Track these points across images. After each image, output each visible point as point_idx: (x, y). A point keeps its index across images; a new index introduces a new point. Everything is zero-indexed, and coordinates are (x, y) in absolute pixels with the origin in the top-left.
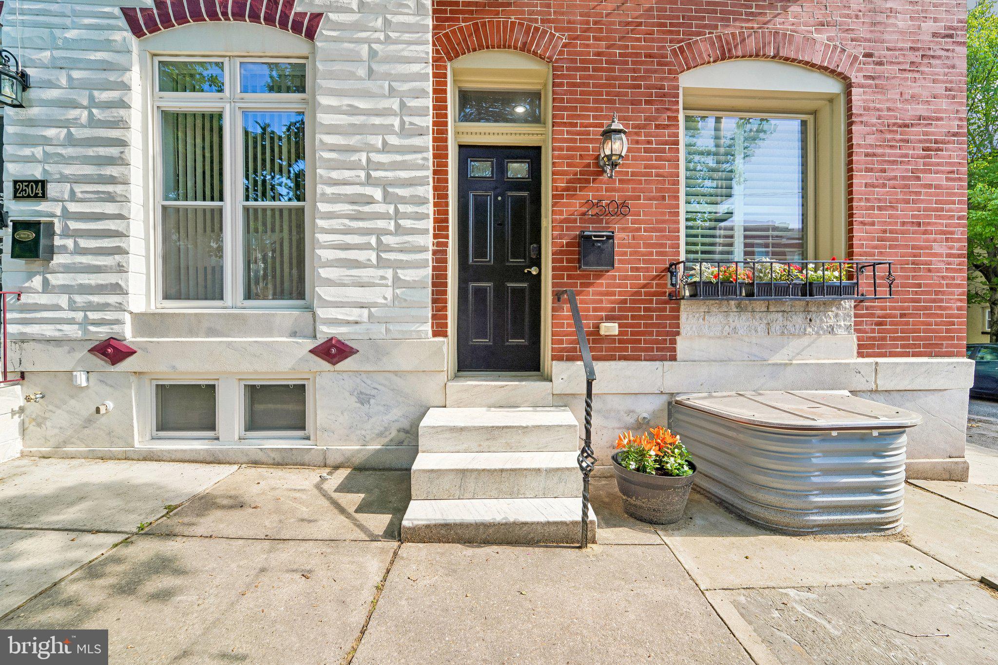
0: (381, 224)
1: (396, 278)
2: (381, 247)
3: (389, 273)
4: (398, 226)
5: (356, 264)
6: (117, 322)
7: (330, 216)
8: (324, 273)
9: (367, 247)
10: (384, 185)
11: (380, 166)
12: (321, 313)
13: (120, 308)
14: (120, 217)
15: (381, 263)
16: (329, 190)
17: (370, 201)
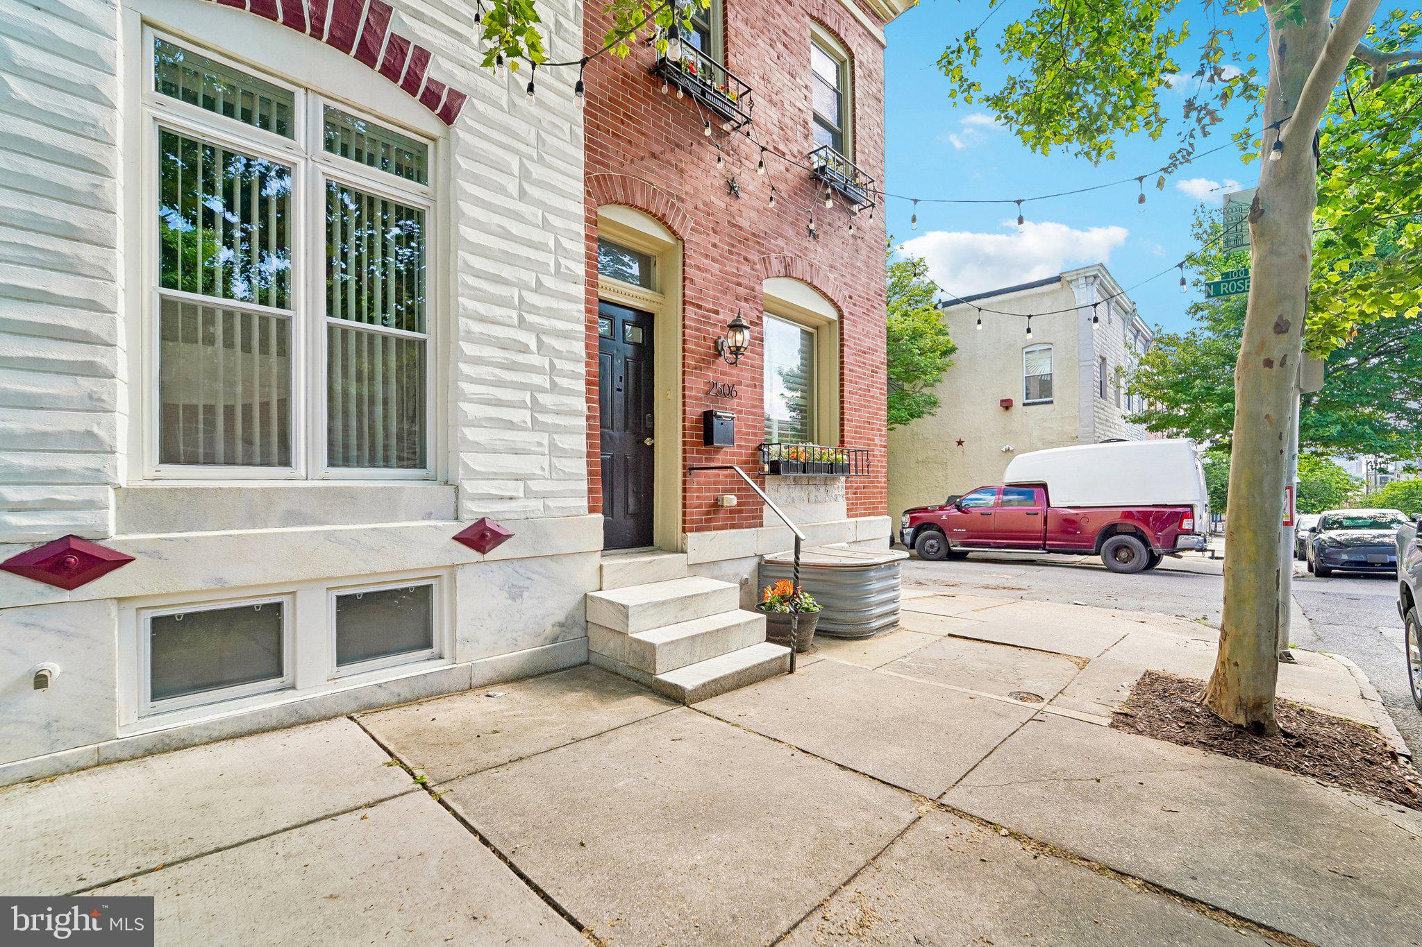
0: (537, 379)
1: (552, 445)
2: (536, 407)
3: (545, 439)
4: (554, 384)
5: (510, 425)
6: (90, 505)
7: (477, 361)
8: (470, 434)
9: (521, 405)
10: (539, 332)
11: (534, 309)
12: (469, 487)
13: (96, 478)
14: (92, 306)
15: (536, 426)
16: (476, 328)
17: (525, 349)
